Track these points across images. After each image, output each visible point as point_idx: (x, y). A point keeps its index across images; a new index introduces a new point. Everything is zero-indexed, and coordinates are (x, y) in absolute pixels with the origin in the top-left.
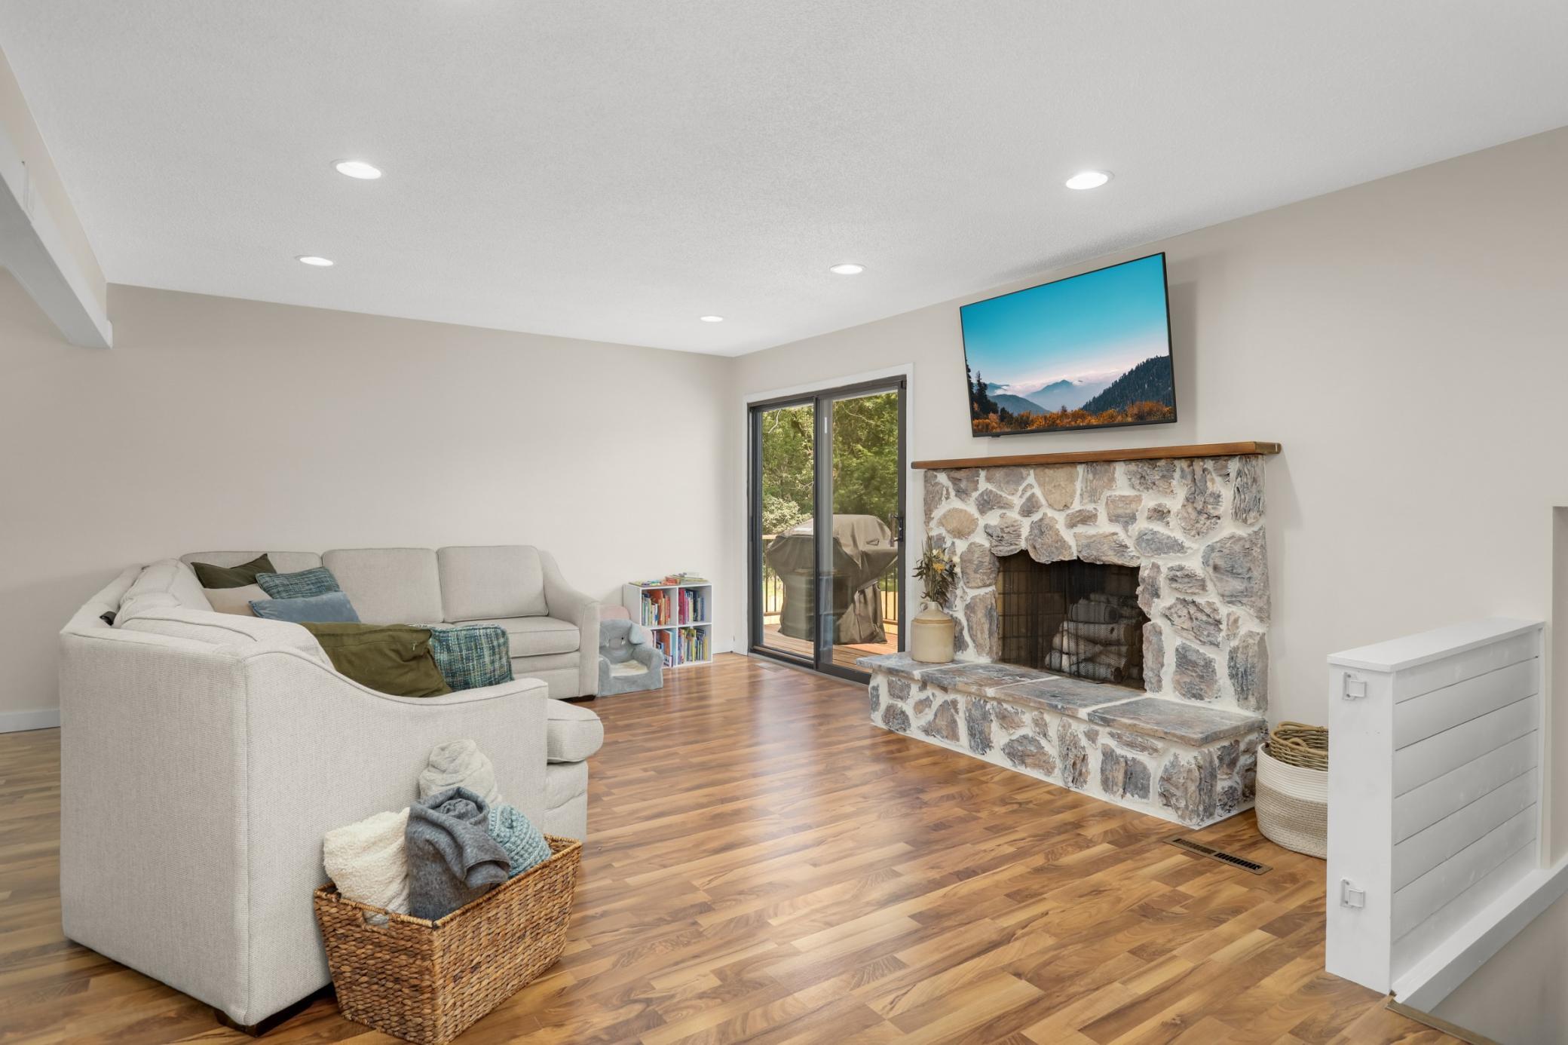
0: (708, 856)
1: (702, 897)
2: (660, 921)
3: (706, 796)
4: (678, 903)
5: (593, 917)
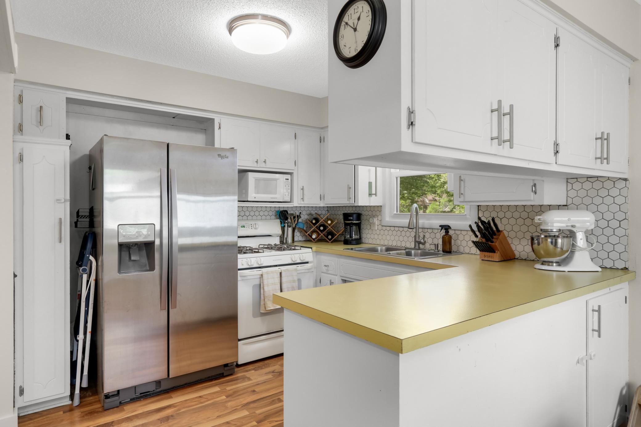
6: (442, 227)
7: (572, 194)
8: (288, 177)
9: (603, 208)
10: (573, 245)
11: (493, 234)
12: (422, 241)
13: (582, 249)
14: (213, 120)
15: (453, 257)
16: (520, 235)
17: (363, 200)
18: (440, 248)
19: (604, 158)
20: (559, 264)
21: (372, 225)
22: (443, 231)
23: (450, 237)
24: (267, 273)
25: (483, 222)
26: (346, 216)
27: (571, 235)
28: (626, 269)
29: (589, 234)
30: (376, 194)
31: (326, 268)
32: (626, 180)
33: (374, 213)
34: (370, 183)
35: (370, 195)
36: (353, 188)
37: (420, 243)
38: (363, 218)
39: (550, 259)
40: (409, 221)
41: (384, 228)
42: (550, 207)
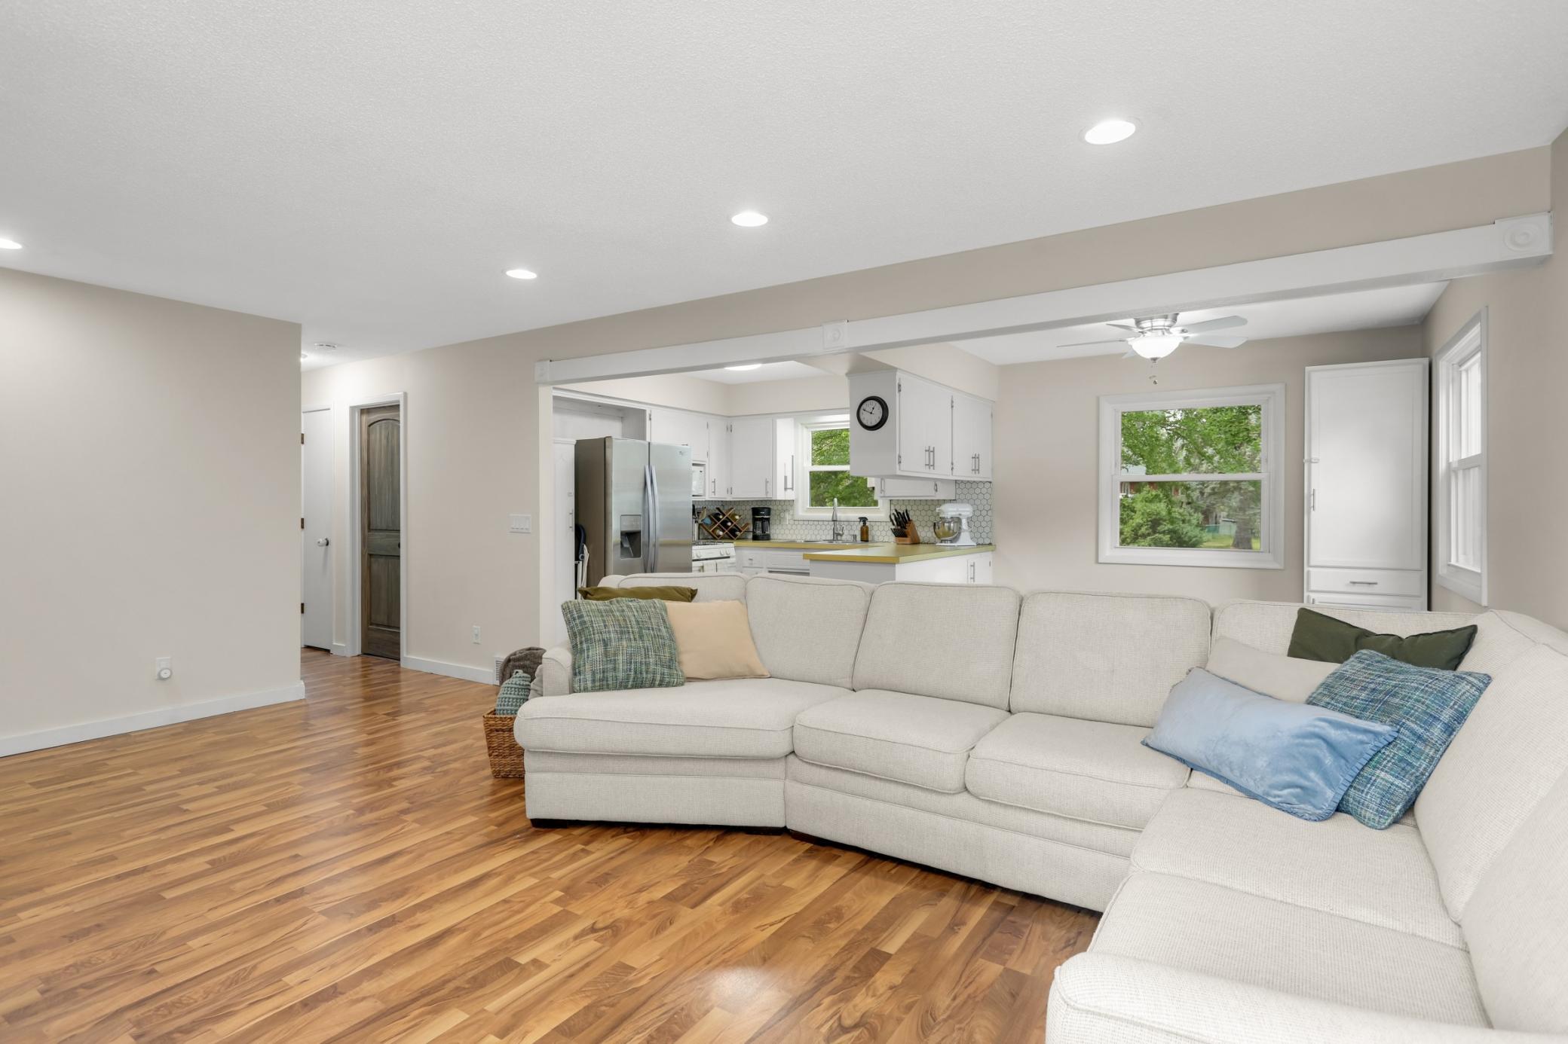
0: (407, 848)
1: (409, 817)
2: (438, 800)
3: (419, 925)
4: (427, 812)
5: (487, 796)
6: (861, 518)
7: (959, 491)
8: (701, 468)
9: (978, 502)
10: (960, 528)
11: (906, 522)
12: (841, 532)
13: (965, 531)
14: (644, 411)
15: (870, 544)
16: (923, 523)
17: (781, 495)
18: (859, 538)
19: (976, 470)
20: (951, 541)
21: (782, 520)
22: (862, 523)
23: (867, 527)
24: (707, 564)
25: (898, 513)
26: (756, 511)
27: (958, 520)
28: (990, 544)
29: (970, 520)
30: (792, 489)
31: (750, 561)
32: (990, 482)
33: (785, 507)
34: (786, 478)
35: (786, 489)
36: (770, 482)
37: (838, 534)
38: (772, 512)
39: (946, 538)
40: (832, 515)
41: (796, 523)
42: (945, 501)
